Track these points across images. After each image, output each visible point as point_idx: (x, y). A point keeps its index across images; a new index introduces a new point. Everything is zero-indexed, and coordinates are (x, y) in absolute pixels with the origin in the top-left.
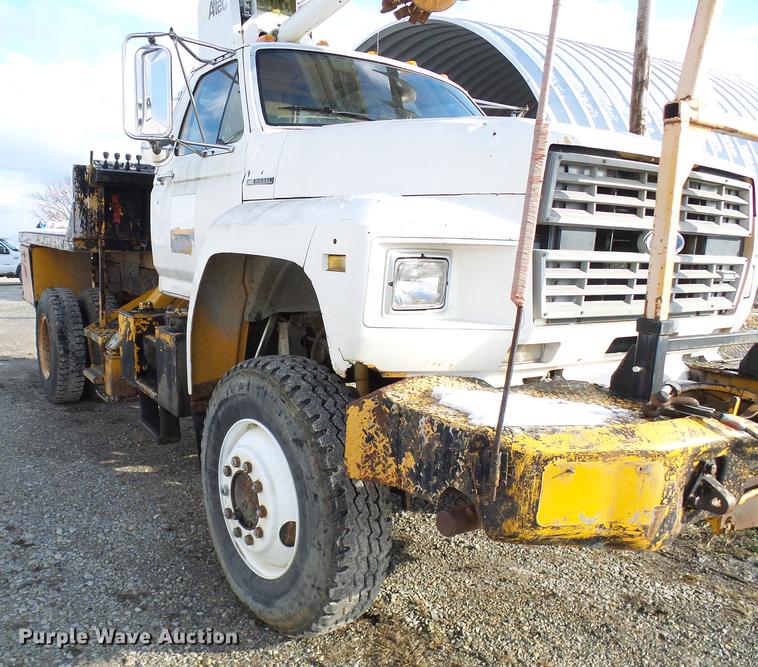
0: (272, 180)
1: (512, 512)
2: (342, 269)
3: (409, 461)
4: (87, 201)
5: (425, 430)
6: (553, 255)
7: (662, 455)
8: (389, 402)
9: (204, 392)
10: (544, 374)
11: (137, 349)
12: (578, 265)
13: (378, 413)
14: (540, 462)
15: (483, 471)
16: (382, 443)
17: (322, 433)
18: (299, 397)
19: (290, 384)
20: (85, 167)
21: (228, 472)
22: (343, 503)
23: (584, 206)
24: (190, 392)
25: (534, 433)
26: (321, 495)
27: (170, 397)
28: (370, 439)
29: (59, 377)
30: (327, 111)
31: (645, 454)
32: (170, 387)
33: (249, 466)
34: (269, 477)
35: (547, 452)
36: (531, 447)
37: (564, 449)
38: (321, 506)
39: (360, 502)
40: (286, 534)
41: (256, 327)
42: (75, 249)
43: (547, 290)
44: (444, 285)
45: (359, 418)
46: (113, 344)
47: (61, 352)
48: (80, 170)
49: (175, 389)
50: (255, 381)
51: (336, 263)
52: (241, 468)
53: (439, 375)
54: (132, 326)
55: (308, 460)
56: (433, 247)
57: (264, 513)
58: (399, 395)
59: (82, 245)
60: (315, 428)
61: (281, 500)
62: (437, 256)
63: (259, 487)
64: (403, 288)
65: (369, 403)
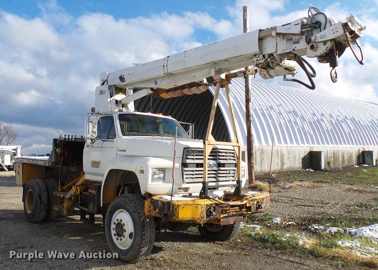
0: (125, 151)
1: (174, 215)
2: (143, 173)
3: (157, 210)
4: (57, 150)
5: (160, 203)
6: (186, 169)
7: (200, 205)
8: (153, 199)
9: (106, 205)
10: (188, 194)
11: (80, 196)
12: (193, 171)
13: (151, 202)
14: (178, 206)
15: (169, 208)
16: (152, 208)
17: (139, 209)
18: (134, 201)
19: (131, 199)
20: (57, 139)
21: (115, 223)
22: (144, 224)
23: (193, 159)
24: (101, 206)
25: (178, 201)
26: (139, 223)
27: (94, 209)
28: (149, 207)
29: (37, 212)
30: (138, 132)
31: (197, 204)
32: (94, 206)
33: (121, 220)
34: (126, 222)
35: (180, 204)
36: (177, 203)
37: (182, 204)
38: (139, 226)
39: (148, 224)
40: (131, 235)
41: (119, 188)
42: (52, 165)
43: (185, 176)
44: (164, 175)
45: (147, 203)
46: (68, 196)
47: (39, 202)
48: (55, 140)
49: (96, 206)
50: (122, 199)
51: (142, 172)
52: (119, 221)
53: (164, 194)
54: (79, 190)
55: (136, 215)
56: (162, 168)
57: (125, 231)
58: (155, 198)
59: (54, 164)
60: (137, 208)
61: (129, 227)
62: (163, 170)
63: (124, 225)
64: (156, 176)
65: (149, 200)
